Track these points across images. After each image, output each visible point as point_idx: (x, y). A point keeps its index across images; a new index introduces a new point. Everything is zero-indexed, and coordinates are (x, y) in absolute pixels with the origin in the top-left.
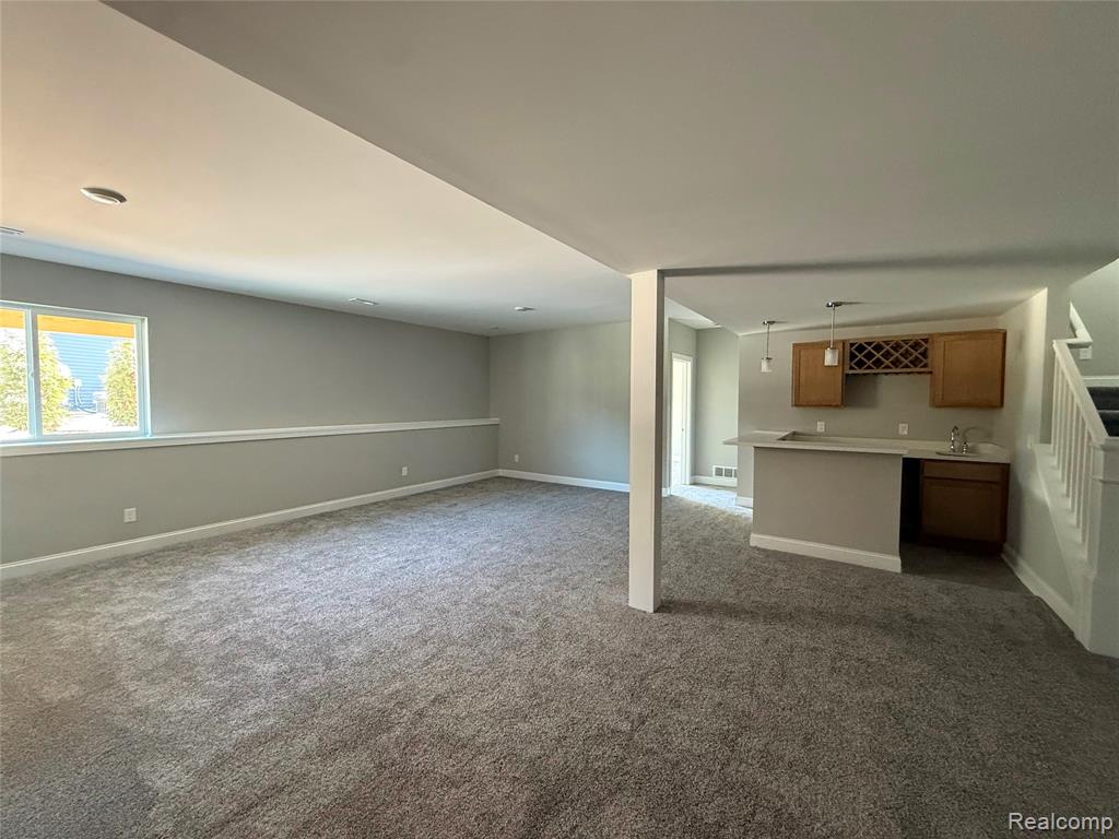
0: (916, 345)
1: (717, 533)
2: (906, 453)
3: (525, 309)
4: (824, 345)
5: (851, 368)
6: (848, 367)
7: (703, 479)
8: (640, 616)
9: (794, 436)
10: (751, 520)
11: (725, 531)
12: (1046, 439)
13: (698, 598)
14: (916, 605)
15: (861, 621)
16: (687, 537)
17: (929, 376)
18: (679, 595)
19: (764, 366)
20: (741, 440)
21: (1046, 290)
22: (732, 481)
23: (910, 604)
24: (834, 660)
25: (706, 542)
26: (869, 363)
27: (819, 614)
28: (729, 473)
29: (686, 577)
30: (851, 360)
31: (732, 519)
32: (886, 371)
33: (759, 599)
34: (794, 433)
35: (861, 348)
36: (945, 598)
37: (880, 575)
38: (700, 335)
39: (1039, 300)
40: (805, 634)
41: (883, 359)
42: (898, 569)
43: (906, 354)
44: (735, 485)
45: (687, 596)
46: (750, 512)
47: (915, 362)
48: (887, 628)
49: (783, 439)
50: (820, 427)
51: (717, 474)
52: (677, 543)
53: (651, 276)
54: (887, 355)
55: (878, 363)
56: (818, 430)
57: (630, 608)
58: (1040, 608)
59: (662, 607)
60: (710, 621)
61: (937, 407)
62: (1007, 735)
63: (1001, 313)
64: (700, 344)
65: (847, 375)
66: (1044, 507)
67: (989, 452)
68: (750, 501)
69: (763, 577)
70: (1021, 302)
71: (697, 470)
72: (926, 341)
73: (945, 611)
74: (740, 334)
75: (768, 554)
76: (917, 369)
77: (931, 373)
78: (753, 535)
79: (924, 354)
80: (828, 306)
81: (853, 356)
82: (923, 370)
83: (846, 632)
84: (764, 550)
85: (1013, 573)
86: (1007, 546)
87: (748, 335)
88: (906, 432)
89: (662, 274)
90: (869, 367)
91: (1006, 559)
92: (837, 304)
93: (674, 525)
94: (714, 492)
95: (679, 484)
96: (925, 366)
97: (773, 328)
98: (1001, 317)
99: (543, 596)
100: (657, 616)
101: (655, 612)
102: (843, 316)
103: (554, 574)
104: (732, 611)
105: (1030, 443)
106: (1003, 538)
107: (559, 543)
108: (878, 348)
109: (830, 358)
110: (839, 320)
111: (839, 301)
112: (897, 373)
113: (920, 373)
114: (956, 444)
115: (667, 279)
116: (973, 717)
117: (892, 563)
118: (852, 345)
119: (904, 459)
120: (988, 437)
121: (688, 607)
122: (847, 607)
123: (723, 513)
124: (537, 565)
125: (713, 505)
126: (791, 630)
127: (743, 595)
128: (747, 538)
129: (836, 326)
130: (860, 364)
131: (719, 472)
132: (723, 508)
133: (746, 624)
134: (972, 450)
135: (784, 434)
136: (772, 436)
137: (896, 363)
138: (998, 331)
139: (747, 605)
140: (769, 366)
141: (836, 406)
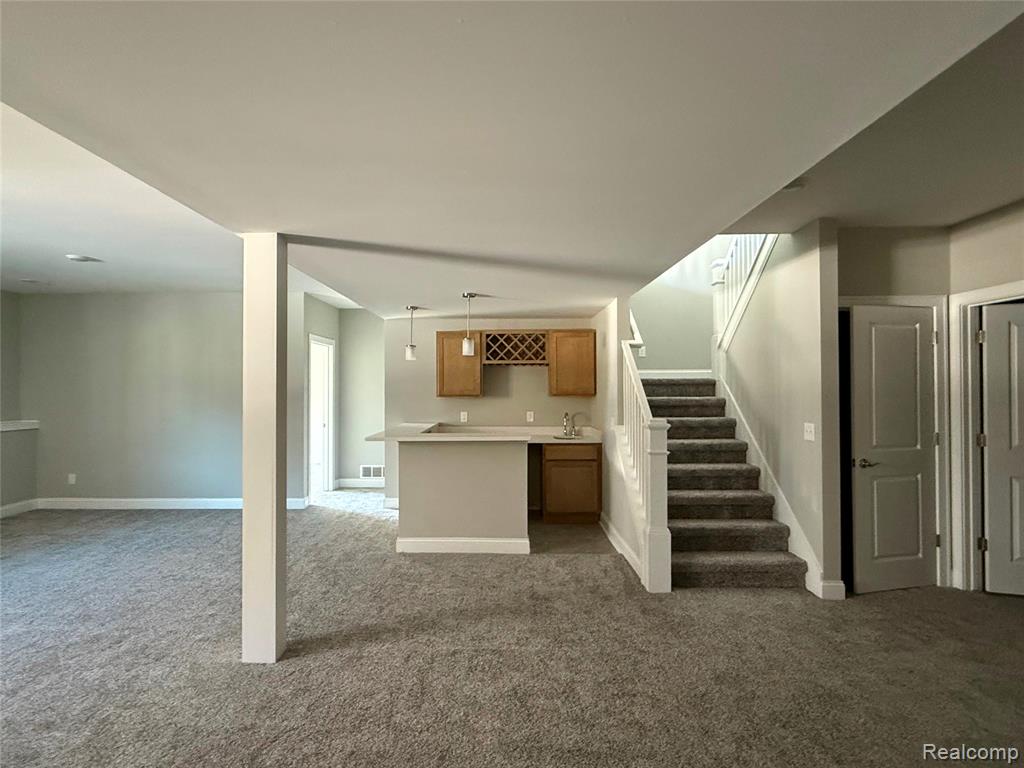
0: (536, 340)
1: (361, 544)
2: (530, 439)
3: (86, 259)
4: (462, 335)
5: (488, 359)
6: (484, 357)
7: (349, 482)
8: (258, 672)
9: (440, 428)
10: (397, 524)
11: (371, 539)
12: (621, 422)
13: (334, 629)
14: (540, 583)
15: (498, 610)
16: (325, 554)
17: (546, 368)
18: (313, 629)
19: (408, 351)
20: (388, 435)
21: (616, 299)
22: (380, 481)
23: (536, 583)
24: (470, 660)
25: (349, 557)
26: (516, 354)
27: (460, 613)
28: (377, 473)
29: (321, 605)
30: (488, 351)
31: (378, 525)
32: (514, 362)
33: (402, 612)
34: (440, 425)
35: (495, 340)
36: (561, 570)
37: (514, 560)
38: (343, 314)
39: (612, 307)
40: (446, 639)
41: (527, 351)
42: (527, 550)
43: (529, 347)
44: (383, 485)
45: (320, 630)
46: (396, 514)
47: (537, 355)
48: (516, 612)
49: (429, 431)
50: (464, 417)
51: (364, 475)
52: (314, 565)
53: (270, 240)
54: (516, 347)
55: (509, 354)
56: (462, 421)
57: (243, 664)
58: (621, 562)
59: (289, 651)
60: (348, 652)
61: (555, 395)
62: (600, 684)
63: (591, 316)
64: (343, 325)
65: (484, 365)
66: (622, 478)
67: (590, 435)
68: (395, 502)
69: (408, 585)
70: (604, 308)
71: (341, 472)
72: (544, 336)
73: (560, 584)
74: (385, 318)
75: (415, 558)
76: (538, 362)
77: (547, 365)
78: (399, 540)
79: (543, 348)
80: (464, 296)
81: (489, 347)
82: (542, 362)
83: (482, 626)
84: (411, 555)
85: (606, 537)
86: (603, 514)
87: (394, 318)
88: (532, 420)
89: (284, 239)
90: (502, 358)
91: (602, 525)
92: (472, 295)
93: (312, 542)
94: (361, 497)
95: (319, 492)
96: (544, 358)
97: (417, 314)
98: (593, 320)
99: (103, 683)
100: (279, 667)
101: (278, 660)
102: (478, 307)
103: (125, 646)
104: (371, 634)
105: (612, 426)
106: (600, 508)
107: (139, 596)
108: (508, 340)
109: (467, 348)
110: (476, 311)
111: (475, 292)
112: (524, 365)
113: (540, 365)
114: (568, 428)
115: (291, 246)
116: (577, 678)
117: (522, 545)
118: (488, 336)
119: (529, 445)
120: (588, 421)
121: (325, 642)
122: (485, 599)
123: (369, 518)
124: (97, 639)
125: (358, 511)
126: (433, 638)
127: (386, 611)
128: (393, 543)
129: (473, 317)
130: (495, 355)
131: (367, 472)
132: (369, 513)
133: (387, 645)
134: (578, 434)
135: (430, 426)
136: (416, 428)
137: (523, 355)
138: (591, 330)
139: (390, 623)
140: (413, 353)
141: (477, 396)
